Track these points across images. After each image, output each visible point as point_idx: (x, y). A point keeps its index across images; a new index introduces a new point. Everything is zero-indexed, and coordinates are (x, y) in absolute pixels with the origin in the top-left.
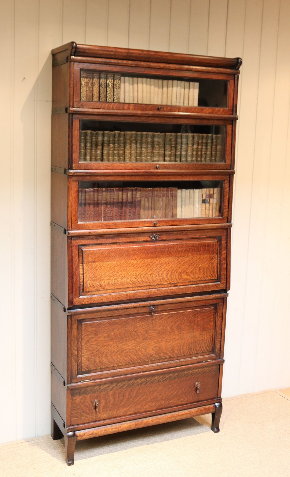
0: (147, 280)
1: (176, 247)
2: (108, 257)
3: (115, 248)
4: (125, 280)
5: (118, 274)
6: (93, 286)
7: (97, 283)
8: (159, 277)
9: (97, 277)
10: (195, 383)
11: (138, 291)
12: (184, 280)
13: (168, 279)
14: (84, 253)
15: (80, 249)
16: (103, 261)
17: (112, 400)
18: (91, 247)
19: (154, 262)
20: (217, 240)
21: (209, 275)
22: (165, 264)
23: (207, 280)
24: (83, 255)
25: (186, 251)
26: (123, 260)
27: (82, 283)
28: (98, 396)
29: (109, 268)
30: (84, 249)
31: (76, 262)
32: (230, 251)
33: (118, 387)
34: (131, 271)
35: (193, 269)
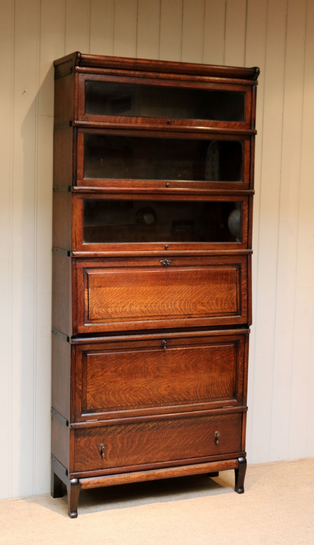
0: (158, 310)
1: (190, 274)
2: (115, 282)
3: (123, 272)
4: (133, 308)
5: (126, 301)
6: (99, 313)
7: (103, 310)
8: (171, 307)
9: (104, 304)
10: (214, 432)
11: (148, 321)
12: (199, 311)
13: (181, 310)
14: (89, 277)
15: (85, 272)
16: (110, 286)
17: (120, 446)
18: (97, 271)
19: (165, 290)
20: (236, 268)
21: (228, 307)
22: (178, 292)
23: (225, 313)
24: (88, 279)
25: (201, 279)
26: (132, 286)
27: (87, 310)
28: (104, 439)
29: (116, 294)
30: (89, 272)
31: (80, 286)
32: (251, 281)
33: (127, 431)
34: (141, 299)
35: (209, 299)
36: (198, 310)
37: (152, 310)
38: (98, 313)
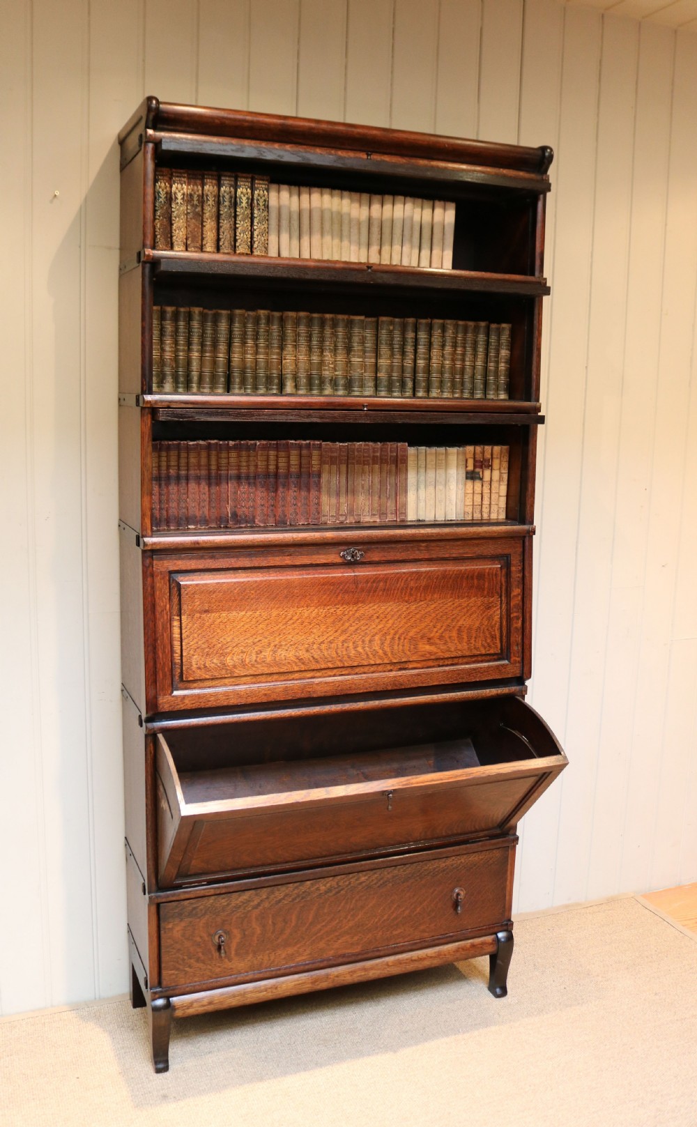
0: (334, 655)
1: (404, 579)
2: (241, 600)
3: (258, 579)
4: (282, 653)
5: (266, 640)
6: (205, 667)
7: (215, 661)
8: (363, 648)
9: (216, 648)
10: (452, 890)
11: (312, 680)
12: (423, 656)
13: (385, 653)
14: (183, 591)
15: (174, 580)
16: (229, 610)
17: (258, 931)
18: (200, 577)
19: (351, 613)
20: (500, 564)
21: (483, 645)
22: (378, 617)
23: (477, 656)
24: (180, 595)
25: (426, 588)
26: (278, 608)
27: (179, 661)
28: (224, 921)
29: (243, 626)
30: (182, 581)
31: (163, 611)
32: (531, 589)
33: (273, 902)
34: (298, 634)
35: (445, 630)
36: (420, 653)
37: (322, 656)
38: (202, 666)
